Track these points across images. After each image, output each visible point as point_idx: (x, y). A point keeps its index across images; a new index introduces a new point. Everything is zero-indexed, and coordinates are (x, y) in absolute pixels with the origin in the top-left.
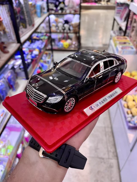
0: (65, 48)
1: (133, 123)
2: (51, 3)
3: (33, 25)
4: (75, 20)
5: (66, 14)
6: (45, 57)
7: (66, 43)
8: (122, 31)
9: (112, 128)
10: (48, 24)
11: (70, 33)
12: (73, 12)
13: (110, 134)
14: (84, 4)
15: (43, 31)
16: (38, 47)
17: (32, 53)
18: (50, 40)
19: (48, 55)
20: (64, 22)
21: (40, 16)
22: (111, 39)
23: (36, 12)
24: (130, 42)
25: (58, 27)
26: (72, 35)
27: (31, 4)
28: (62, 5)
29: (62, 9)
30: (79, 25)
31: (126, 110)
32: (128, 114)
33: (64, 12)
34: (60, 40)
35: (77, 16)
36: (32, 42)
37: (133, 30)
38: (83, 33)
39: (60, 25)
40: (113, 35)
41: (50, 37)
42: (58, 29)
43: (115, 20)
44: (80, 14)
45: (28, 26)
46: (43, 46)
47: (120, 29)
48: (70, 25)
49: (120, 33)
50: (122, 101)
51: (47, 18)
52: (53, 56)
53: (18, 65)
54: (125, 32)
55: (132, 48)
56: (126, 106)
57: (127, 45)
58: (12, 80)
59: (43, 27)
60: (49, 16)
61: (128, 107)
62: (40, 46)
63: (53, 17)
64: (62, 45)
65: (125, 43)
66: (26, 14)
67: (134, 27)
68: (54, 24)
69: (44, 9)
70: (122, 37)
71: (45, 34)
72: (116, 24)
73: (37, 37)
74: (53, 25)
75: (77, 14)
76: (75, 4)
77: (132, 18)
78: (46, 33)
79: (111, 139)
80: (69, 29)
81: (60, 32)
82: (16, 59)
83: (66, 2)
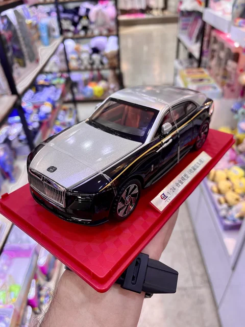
0: (96, 96)
1: (230, 218)
2: (66, 19)
3: (37, 61)
4: (110, 45)
5: (93, 37)
6: (63, 115)
7: (97, 88)
8: (193, 60)
9: (194, 231)
10: (63, 57)
11: (103, 69)
12: (105, 32)
13: (193, 243)
14: (123, 18)
15: (55, 69)
16: (49, 100)
17: (39, 111)
18: (69, 85)
19: (68, 112)
20: (91, 51)
21: (49, 44)
22: (176, 74)
23: (40, 38)
24: (209, 78)
25: (82, 61)
26: (108, 73)
27: (31, 24)
28: (84, 22)
29: (85, 28)
30: (118, 55)
31: (216, 197)
32: (220, 203)
33: (89, 33)
34: (86, 83)
35: (113, 40)
36: (37, 91)
37: (213, 57)
38: (125, 67)
39: (85, 56)
40: (180, 67)
41: (68, 80)
42: (81, 64)
43: (179, 41)
44: (118, 35)
45: (28, 62)
46: (58, 97)
47: (191, 56)
48: (103, 56)
49: (192, 64)
50: (207, 183)
51: (61, 47)
52: (76, 112)
53: (16, 135)
54: (200, 61)
55: (215, 88)
56: (215, 189)
57: (205, 83)
58: (8, 163)
59: (55, 63)
60: (63, 42)
61: (219, 192)
62: (52, 97)
63: (70, 44)
64: (92, 91)
65: (201, 80)
66: (22, 42)
67: (213, 51)
68: (74, 56)
69: (54, 30)
70: (195, 70)
71: (59, 75)
72: (181, 48)
73: (46, 80)
74: (72, 58)
75: (113, 35)
76: (108, 19)
77: (210, 35)
78: (61, 72)
79: (196, 251)
80: (102, 63)
81: (86, 69)
82: (10, 124)
83: (92, 15)
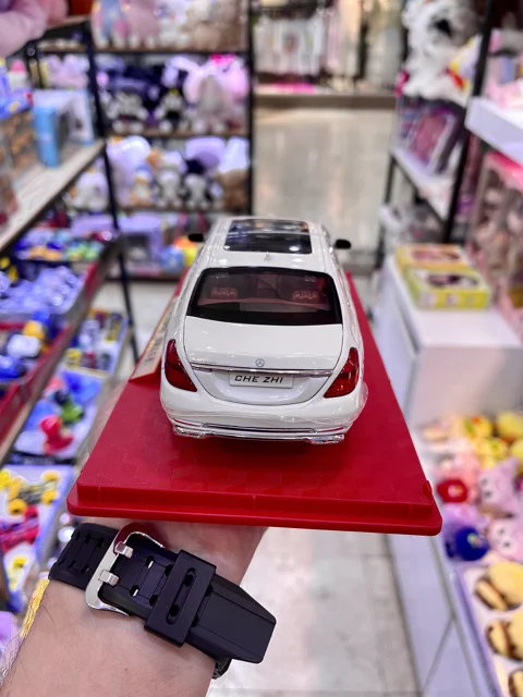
2: (128, 91)
4: (231, 158)
5: (190, 136)
6: (92, 334)
11: (211, 210)
12: (219, 128)
14: (266, 90)
19: (108, 322)
20: (183, 168)
25: (161, 188)
28: (172, 101)
29: (174, 116)
31: (502, 668)
33: (183, 127)
34: (170, 237)
35: (237, 147)
36: (22, 276)
39: (169, 179)
42: (160, 195)
43: (393, 163)
44: (250, 137)
47: (420, 201)
48: (210, 181)
54: (449, 226)
59: (97, 189)
63: (131, 150)
64: (181, 258)
65: (454, 279)
68: (144, 176)
69: (79, 126)
73: (50, 245)
74: (139, 182)
75: (238, 136)
76: (229, 100)
80: (208, 196)
81: (170, 208)
83: (191, 87)
